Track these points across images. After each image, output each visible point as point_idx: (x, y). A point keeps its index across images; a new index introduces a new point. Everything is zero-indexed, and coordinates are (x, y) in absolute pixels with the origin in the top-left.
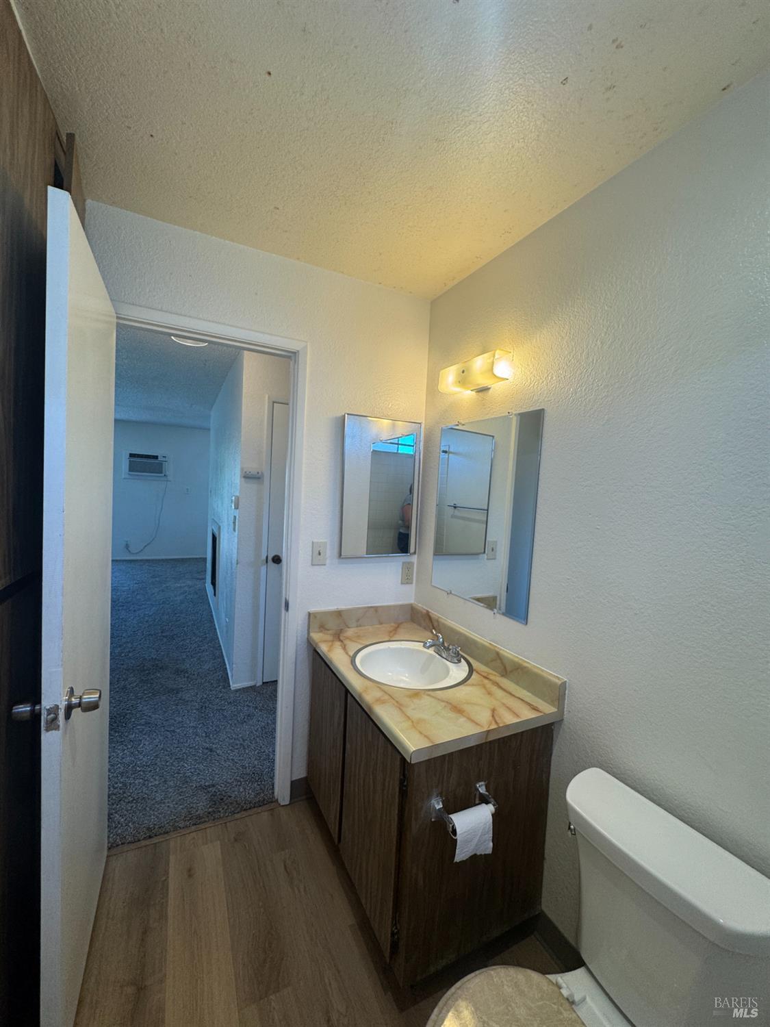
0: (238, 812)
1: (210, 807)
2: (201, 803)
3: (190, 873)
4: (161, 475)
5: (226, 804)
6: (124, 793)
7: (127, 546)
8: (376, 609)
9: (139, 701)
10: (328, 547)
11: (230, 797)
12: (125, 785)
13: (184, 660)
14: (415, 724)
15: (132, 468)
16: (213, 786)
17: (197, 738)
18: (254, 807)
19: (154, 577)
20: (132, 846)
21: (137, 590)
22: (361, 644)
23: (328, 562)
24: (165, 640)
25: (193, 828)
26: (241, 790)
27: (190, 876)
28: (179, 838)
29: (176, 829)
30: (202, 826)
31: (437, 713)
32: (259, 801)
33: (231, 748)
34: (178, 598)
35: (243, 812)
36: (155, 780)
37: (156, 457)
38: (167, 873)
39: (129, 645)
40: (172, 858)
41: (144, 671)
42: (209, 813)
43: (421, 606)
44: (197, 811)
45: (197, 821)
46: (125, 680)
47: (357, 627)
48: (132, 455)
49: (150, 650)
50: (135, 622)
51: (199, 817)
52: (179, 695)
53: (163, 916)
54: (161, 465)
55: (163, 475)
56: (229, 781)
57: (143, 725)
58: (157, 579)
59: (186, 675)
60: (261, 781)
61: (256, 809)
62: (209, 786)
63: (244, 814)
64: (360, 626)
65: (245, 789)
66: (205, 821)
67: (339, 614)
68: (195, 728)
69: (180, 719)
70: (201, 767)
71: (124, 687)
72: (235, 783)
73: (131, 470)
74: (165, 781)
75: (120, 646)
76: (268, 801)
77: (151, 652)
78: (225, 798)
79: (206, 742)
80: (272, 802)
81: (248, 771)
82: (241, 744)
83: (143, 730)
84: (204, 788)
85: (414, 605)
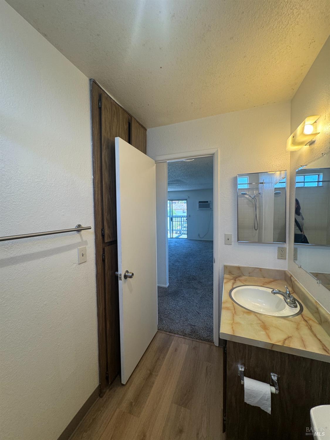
0: (198, 339)
1: (190, 332)
2: (188, 330)
3: (176, 350)
4: (209, 208)
5: (195, 334)
6: (169, 315)
7: (199, 235)
8: (261, 269)
9: (184, 288)
10: (233, 237)
11: (198, 332)
12: (170, 313)
13: (203, 278)
14: (234, 323)
15: (200, 207)
16: (194, 326)
17: (196, 307)
18: (205, 340)
19: (205, 247)
20: (165, 332)
21: (198, 251)
22: (244, 284)
23: (233, 243)
24: (200, 270)
25: (183, 337)
26: (203, 332)
27: (176, 351)
28: (177, 337)
29: (178, 334)
30: (186, 338)
31: (251, 324)
32: (207, 339)
33: (206, 315)
34: (210, 256)
35: (200, 340)
36: (178, 315)
37: (207, 202)
38: (170, 345)
39: (188, 269)
40: (173, 342)
41: (189, 279)
42: (189, 334)
43: (290, 273)
44: (186, 331)
45: (185, 335)
46: (183, 280)
47: (249, 276)
48: (200, 202)
49: (194, 272)
50: (193, 262)
51: (185, 334)
52: (196, 291)
53: (164, 358)
54: (209, 204)
55: (210, 208)
56: (200, 327)
57: (182, 297)
58: (206, 248)
59: (201, 284)
60: (211, 333)
61: (205, 341)
62: (193, 325)
63: (200, 341)
64: (251, 276)
65: (204, 332)
66: (187, 336)
67: (239, 268)
68: (197, 303)
69: (194, 299)
70: (193, 317)
71: (182, 283)
72: (201, 329)
73: (199, 207)
74: (181, 317)
75: (186, 269)
76: (211, 341)
77: (193, 273)
78: (196, 332)
79: (198, 310)
80: (212, 342)
81: (208, 326)
82: (210, 316)
83: (181, 298)
84: (191, 325)
85: (286, 272)
